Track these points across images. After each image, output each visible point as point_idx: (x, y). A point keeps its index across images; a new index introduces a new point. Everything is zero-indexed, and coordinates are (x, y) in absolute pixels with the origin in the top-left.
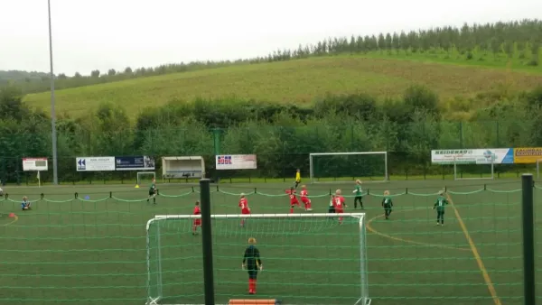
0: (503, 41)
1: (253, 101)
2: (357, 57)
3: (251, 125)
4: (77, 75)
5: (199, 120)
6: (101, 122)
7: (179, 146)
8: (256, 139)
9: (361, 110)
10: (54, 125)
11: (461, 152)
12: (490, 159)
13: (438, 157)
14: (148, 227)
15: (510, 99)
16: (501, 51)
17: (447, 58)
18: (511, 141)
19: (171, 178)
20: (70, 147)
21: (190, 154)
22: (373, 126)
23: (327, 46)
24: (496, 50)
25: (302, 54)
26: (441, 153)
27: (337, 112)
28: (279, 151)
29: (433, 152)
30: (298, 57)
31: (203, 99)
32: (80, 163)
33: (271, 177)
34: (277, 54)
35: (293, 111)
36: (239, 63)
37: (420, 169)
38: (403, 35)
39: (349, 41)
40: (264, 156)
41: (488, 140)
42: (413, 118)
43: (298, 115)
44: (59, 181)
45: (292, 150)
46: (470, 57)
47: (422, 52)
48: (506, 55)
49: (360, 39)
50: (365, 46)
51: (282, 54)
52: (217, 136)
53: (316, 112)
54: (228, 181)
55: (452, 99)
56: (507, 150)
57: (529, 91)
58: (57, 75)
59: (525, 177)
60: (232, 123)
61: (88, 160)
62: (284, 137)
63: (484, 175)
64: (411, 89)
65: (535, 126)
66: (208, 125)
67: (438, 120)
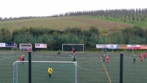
0: (117, 14)
1: (47, 28)
2: (76, 17)
3: (46, 35)
5: (31, 33)
6: (2, 33)
7: (25, 40)
8: (47, 39)
9: (77, 32)
14: (14, 65)
16: (116, 17)
17: (101, 18)
18: (118, 42)
19: (22, 50)
21: (28, 43)
22: (80, 37)
23: (68, 13)
25: (61, 16)
26: (99, 45)
27: (70, 33)
28: (53, 43)
29: (97, 45)
30: (60, 16)
31: (32, 27)
34: (54, 15)
35: (58, 32)
36: (43, 17)
39: (74, 12)
40: (49, 44)
41: (112, 42)
42: (92, 35)
45: (57, 43)
49: (78, 12)
50: (79, 14)
51: (55, 15)
52: (36, 38)
53: (64, 32)
55: (102, 30)
56: (117, 45)
57: (123, 29)
59: (121, 54)
60: (40, 35)
62: (55, 39)
66: (33, 35)
67: (98, 36)
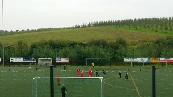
0: (147, 24)
1: (68, 41)
2: (101, 28)
3: (67, 49)
4: (11, 31)
5: (51, 46)
6: (19, 46)
7: (44, 55)
8: (69, 53)
9: (102, 45)
10: (3, 47)
11: (133, 59)
12: (142, 61)
13: (126, 60)
14: (33, 80)
15: (149, 42)
16: (146, 27)
17: (129, 29)
18: (149, 55)
19: (41, 65)
20: (8, 54)
21: (48, 57)
22: (106, 50)
23: (92, 24)
24: (145, 27)
25: (84, 26)
26: (127, 59)
27: (95, 45)
28: (76, 57)
29: (125, 58)
30: (82, 27)
31: (52, 40)
32: (11, 59)
33: (73, 65)
34: (76, 26)
35: (81, 44)
36: (64, 28)
37: (120, 64)
38: (116, 21)
39: (99, 23)
40: (71, 58)
41: (142, 55)
42: (119, 47)
43: (82, 46)
44: (4, 65)
45: (80, 57)
46: (137, 29)
47: (122, 27)
48: (148, 28)
49: (102, 22)
50: (104, 24)
51: (78, 26)
52: (56, 52)
53: (88, 45)
54: (59, 66)
55: (131, 42)
56: (148, 58)
57: (155, 40)
58: (5, 31)
59: (153, 67)
60: (61, 48)
61: (14, 58)
62: (78, 52)
63: (140, 66)
64: (119, 38)
65: (157, 51)
66: (53, 48)
67: (126, 48)
